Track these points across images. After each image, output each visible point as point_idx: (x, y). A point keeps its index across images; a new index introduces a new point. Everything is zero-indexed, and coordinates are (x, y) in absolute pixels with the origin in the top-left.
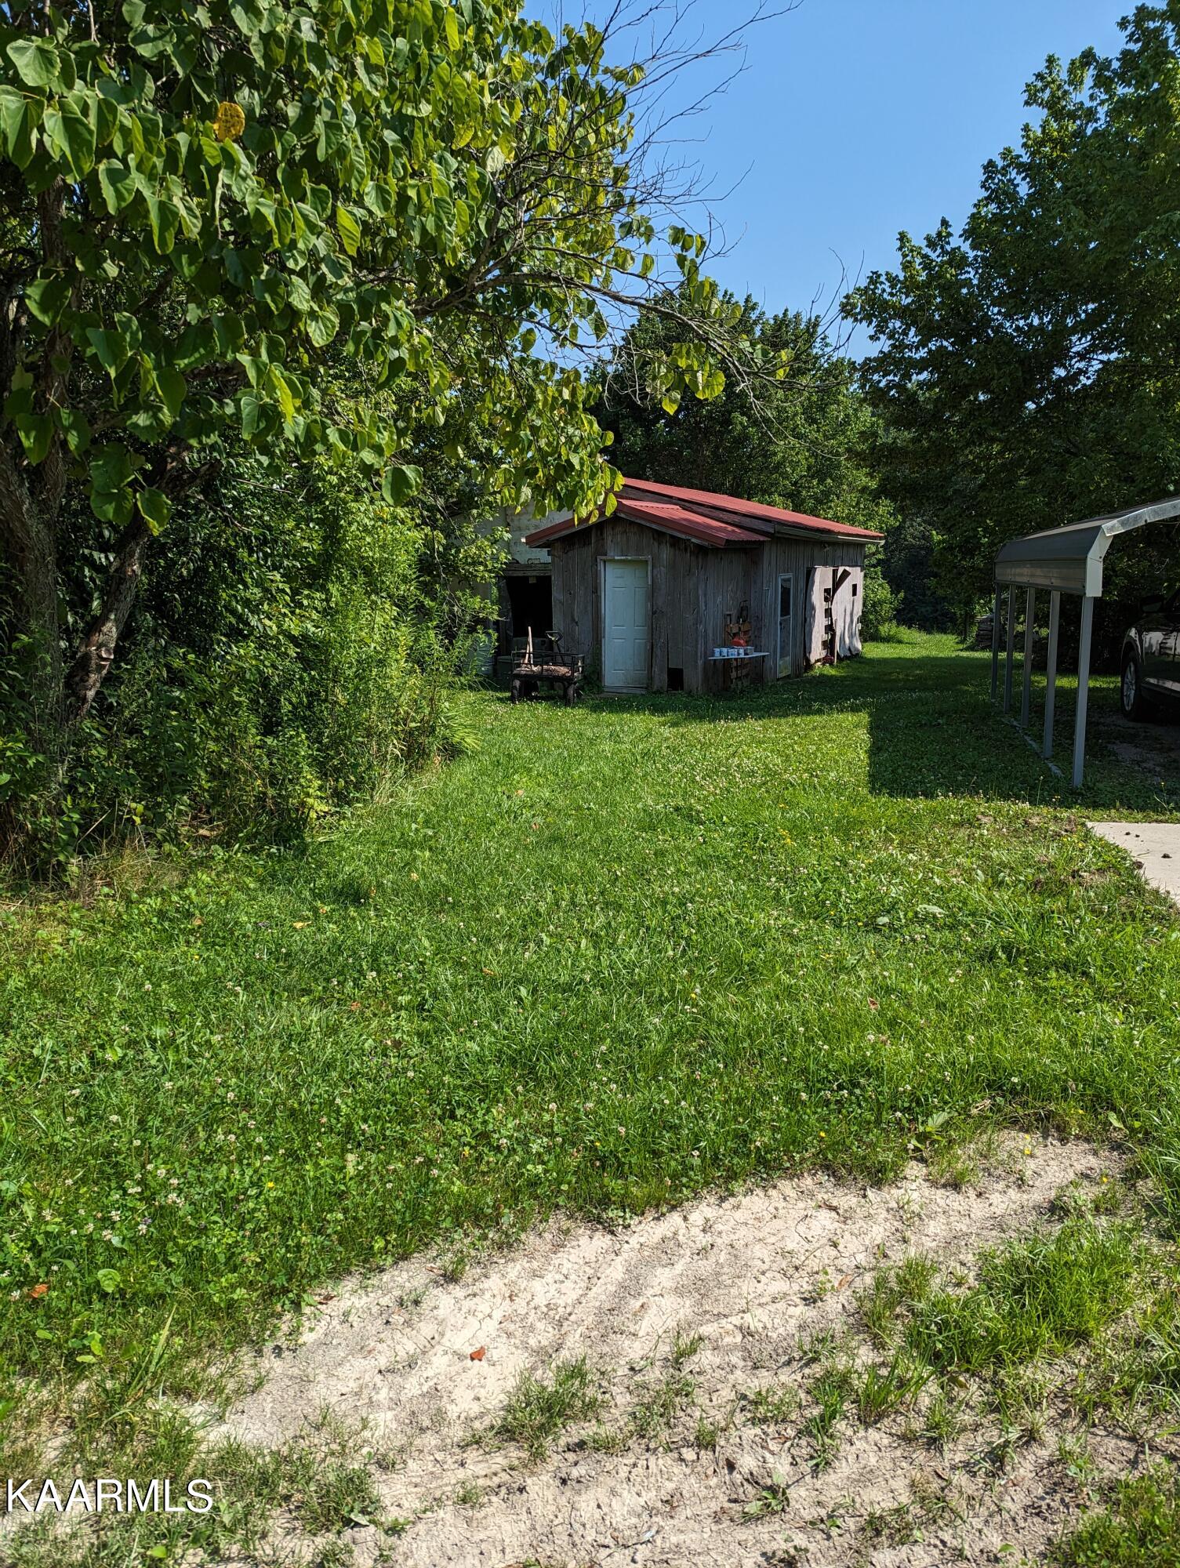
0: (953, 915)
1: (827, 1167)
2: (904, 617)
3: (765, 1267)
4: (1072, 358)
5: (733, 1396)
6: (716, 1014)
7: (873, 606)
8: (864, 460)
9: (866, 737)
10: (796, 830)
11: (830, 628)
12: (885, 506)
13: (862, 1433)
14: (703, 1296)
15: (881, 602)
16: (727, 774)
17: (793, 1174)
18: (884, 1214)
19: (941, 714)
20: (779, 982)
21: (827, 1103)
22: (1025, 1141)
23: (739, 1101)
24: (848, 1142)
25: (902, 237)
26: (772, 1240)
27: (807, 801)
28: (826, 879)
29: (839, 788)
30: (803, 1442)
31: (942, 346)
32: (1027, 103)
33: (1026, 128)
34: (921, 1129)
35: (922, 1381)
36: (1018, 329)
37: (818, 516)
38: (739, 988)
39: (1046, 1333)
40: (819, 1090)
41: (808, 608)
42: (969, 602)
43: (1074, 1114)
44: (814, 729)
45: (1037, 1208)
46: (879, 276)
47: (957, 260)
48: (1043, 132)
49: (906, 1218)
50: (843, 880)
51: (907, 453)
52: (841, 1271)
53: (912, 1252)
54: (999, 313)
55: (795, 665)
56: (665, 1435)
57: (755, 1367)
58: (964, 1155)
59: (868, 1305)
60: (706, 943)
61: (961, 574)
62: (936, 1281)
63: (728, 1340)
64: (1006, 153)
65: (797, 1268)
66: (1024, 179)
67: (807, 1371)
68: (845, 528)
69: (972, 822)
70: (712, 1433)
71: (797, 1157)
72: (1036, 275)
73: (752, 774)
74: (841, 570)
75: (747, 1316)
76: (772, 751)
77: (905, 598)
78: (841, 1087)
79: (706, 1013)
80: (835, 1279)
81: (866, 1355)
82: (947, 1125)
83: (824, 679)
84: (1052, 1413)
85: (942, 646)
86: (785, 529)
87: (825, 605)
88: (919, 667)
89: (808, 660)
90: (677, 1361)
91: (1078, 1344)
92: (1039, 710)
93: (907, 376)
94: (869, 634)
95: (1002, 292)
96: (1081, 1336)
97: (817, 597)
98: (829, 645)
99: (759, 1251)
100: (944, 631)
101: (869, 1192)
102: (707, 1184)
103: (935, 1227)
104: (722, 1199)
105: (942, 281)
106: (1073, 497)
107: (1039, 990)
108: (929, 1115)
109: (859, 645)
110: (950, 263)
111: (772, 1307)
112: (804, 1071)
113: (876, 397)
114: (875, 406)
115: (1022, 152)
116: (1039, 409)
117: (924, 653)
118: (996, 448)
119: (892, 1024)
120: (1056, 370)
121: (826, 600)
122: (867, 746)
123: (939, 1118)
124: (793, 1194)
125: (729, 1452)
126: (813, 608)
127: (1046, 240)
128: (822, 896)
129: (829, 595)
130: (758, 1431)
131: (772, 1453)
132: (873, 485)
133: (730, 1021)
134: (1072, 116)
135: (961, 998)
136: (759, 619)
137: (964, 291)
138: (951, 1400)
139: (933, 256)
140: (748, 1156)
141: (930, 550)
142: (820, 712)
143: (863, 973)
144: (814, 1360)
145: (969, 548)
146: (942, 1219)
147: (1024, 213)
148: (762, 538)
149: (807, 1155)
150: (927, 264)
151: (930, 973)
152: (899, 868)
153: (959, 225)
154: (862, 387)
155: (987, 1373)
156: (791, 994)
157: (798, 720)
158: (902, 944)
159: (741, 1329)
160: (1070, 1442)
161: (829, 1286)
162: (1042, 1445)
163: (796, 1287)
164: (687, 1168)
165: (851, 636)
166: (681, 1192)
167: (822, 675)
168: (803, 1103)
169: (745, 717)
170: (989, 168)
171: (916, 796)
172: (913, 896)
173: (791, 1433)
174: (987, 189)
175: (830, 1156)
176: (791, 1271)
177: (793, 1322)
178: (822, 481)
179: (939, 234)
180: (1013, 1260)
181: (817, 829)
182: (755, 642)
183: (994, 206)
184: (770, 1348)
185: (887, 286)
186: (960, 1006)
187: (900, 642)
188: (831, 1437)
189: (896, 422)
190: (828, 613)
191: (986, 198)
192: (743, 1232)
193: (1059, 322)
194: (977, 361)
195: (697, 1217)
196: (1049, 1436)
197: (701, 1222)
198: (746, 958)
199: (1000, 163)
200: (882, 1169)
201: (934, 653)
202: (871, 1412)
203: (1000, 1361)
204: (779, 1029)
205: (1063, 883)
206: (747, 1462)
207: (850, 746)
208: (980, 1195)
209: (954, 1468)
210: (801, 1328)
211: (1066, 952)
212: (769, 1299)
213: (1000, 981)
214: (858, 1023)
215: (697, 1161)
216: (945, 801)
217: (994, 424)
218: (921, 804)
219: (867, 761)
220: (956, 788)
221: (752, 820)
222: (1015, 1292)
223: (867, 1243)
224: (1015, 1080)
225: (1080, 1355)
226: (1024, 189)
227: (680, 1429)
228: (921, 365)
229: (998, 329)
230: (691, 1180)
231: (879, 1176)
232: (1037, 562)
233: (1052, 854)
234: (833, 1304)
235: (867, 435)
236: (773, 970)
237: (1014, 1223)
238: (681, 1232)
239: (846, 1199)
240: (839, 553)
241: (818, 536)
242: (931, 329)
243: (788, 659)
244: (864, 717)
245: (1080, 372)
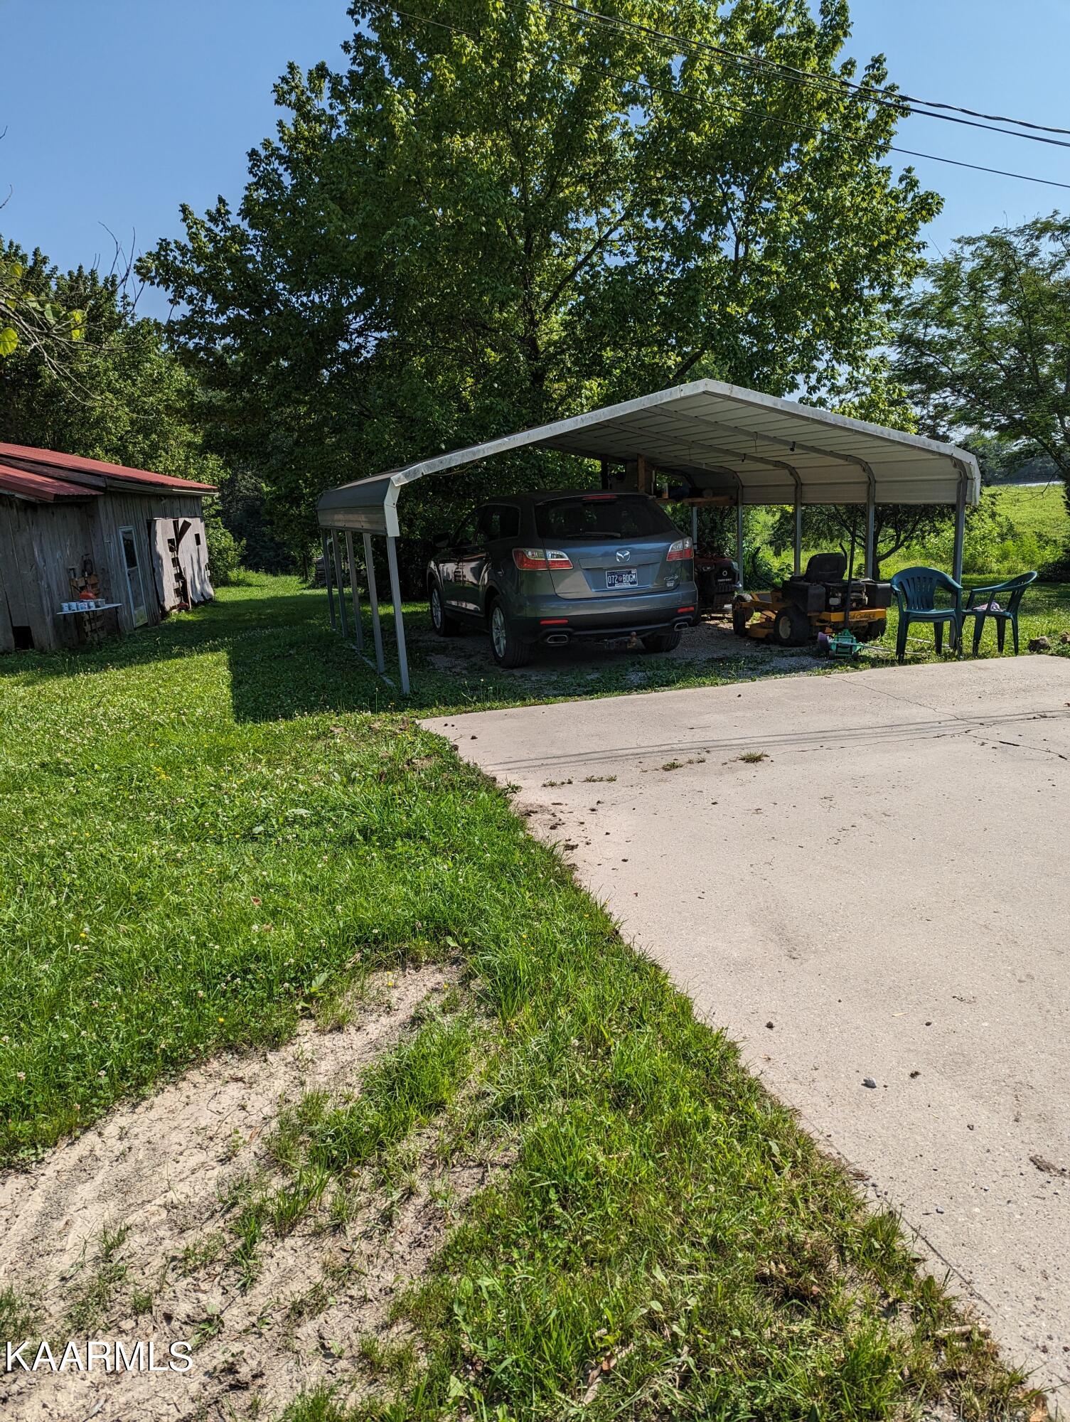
0: (318, 813)
1: (230, 1047)
2: (251, 561)
3: (181, 1149)
4: (352, 334)
5: (164, 1261)
6: (108, 945)
7: (220, 552)
8: (184, 416)
9: (227, 673)
10: (171, 766)
11: (180, 576)
12: (213, 461)
13: (280, 1244)
14: (126, 1193)
15: (226, 550)
16: (92, 724)
17: (199, 1061)
18: (284, 1068)
19: (291, 646)
20: (168, 903)
21: (224, 993)
22: (389, 977)
23: (141, 1016)
24: (245, 1020)
25: (184, 209)
26: (187, 1123)
27: (176, 738)
28: (203, 805)
29: (207, 722)
30: (231, 1272)
31: (239, 314)
32: (277, 102)
33: (280, 124)
34: (307, 991)
35: (323, 1184)
36: (303, 304)
37: (149, 470)
38: (129, 917)
39: (413, 1112)
40: (216, 985)
41: (155, 559)
42: (304, 547)
43: (422, 945)
44: (177, 671)
45: (403, 1025)
46: (168, 244)
47: (238, 237)
48: (296, 130)
49: (301, 1065)
50: (219, 803)
51: (224, 412)
52: (251, 1127)
53: (308, 1089)
54: (284, 288)
55: (150, 612)
56: (102, 1319)
57: (182, 1231)
58: (344, 1003)
59: (275, 1144)
60: (90, 885)
61: (291, 521)
62: (328, 1107)
63: (154, 1220)
64: (267, 144)
65: (211, 1139)
66: (286, 170)
67: (228, 1216)
68: (178, 481)
69: (326, 734)
70: (149, 1299)
71: (201, 1047)
72: (310, 259)
73: (119, 720)
74: (181, 521)
75: (170, 1195)
76: (138, 697)
77: (248, 545)
78: (234, 977)
79: (99, 948)
80: (245, 1134)
81: (278, 1183)
82: (329, 981)
83: (181, 625)
84: (424, 1169)
85: (287, 586)
86: (116, 484)
87: (171, 555)
88: (269, 607)
89: (163, 608)
90: (107, 1255)
91: (438, 1113)
92: (369, 634)
93: (211, 340)
94: (219, 580)
95: (283, 270)
96: (439, 1106)
97: (162, 547)
98: (182, 592)
99: (175, 1137)
100: (288, 573)
101: (269, 1056)
102: (117, 1097)
103: (327, 1066)
104: (135, 1106)
105: (228, 255)
106: (371, 453)
107: (389, 858)
108: (311, 979)
109: (210, 590)
110: (233, 238)
111: (192, 1178)
112: (200, 973)
113: (187, 358)
114: (187, 367)
115: (281, 145)
116: (333, 376)
117: (272, 594)
118: (303, 410)
119: (274, 913)
120: (340, 343)
121: (171, 550)
122: (228, 681)
123: (321, 979)
124: (201, 1079)
125: (165, 1308)
126: (160, 558)
127: (313, 228)
128: (201, 820)
129: (174, 545)
130: (190, 1280)
131: (205, 1292)
132: (198, 440)
133: (123, 948)
134: (317, 119)
135: (330, 878)
136: (105, 572)
137: (250, 266)
138: (348, 1191)
139: (217, 230)
140: (155, 1060)
141: (262, 500)
142: (180, 655)
143: (245, 878)
144: (233, 1205)
145: (294, 497)
146: (331, 1057)
147: (291, 200)
148: (94, 493)
149: (210, 1043)
150: (213, 238)
151: (303, 864)
152: (268, 782)
153: (235, 205)
154: (171, 347)
155: (372, 1160)
156: (180, 910)
157: (160, 665)
158: (278, 845)
159: (165, 1206)
160: (439, 1186)
161: (241, 1142)
162: (419, 1195)
163: (212, 1154)
164: (94, 1089)
165: (202, 582)
166: (93, 1112)
167: (179, 621)
168: (203, 1000)
169: (106, 668)
170: (253, 154)
171: (276, 719)
172: (282, 803)
173: (219, 1269)
174: (255, 175)
175: (231, 1037)
176: (206, 1143)
177: (213, 1182)
178: (146, 437)
179: (218, 210)
180: (386, 1068)
181: (191, 762)
182: (103, 592)
183: (263, 191)
184: (193, 1212)
185: (177, 253)
186: (329, 885)
187: (250, 585)
188: (255, 1258)
189: (208, 383)
190: (176, 562)
191: (256, 184)
192: (159, 1125)
193: (335, 300)
194: (273, 331)
195: (111, 1130)
196: (423, 1187)
197: (116, 1132)
198: (134, 889)
199: (263, 153)
200: (278, 1033)
201: (281, 593)
202: (285, 1224)
203: (381, 1145)
204: (172, 944)
205: (402, 771)
206: (183, 1309)
207: (212, 683)
208: (359, 1029)
209: (355, 1240)
210: (220, 1184)
211: (408, 824)
212: (188, 1173)
213: (358, 857)
214: (246, 920)
215: (104, 1080)
216: (303, 720)
217: (297, 388)
218: (281, 726)
219: (230, 694)
220: (310, 708)
221: (125, 763)
222: (389, 1090)
223: (271, 1096)
224: (376, 931)
225: (439, 1121)
226: (287, 180)
227: (118, 1307)
228: (224, 331)
229: (286, 303)
230: (101, 1098)
231: (275, 1040)
232: (350, 509)
233: (391, 751)
234: (246, 1157)
235: (186, 394)
236: (162, 894)
237: (384, 1041)
238: (97, 1148)
239: (249, 1068)
240: (176, 504)
241: (151, 489)
242: (226, 298)
243: (143, 608)
244: (223, 656)
245: (360, 347)
